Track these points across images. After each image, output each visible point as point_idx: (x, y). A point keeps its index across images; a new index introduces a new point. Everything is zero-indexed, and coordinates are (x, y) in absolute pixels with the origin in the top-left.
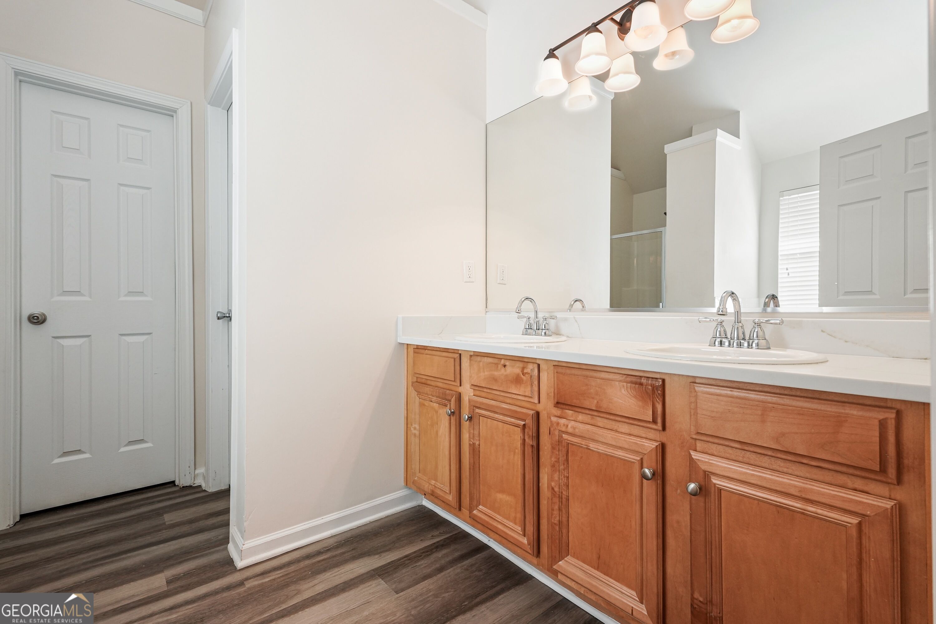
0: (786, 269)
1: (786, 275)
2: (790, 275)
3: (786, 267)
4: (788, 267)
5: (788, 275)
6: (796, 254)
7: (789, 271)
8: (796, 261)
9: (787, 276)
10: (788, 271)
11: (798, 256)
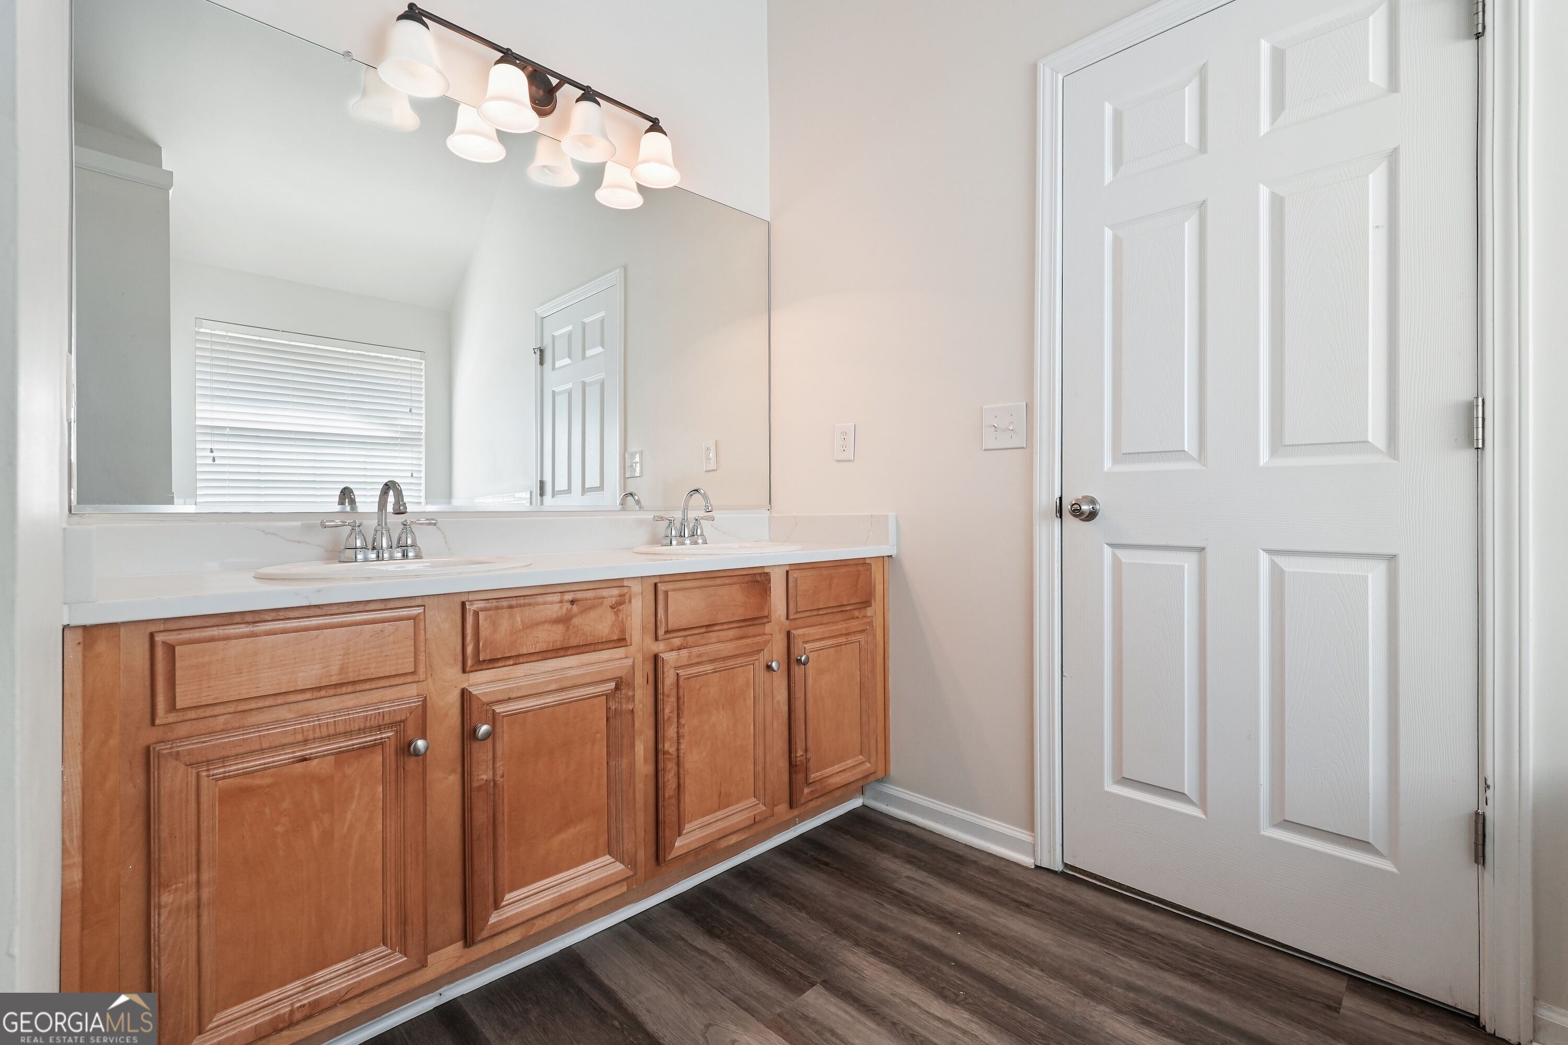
0: (209, 450)
1: (210, 461)
2: (217, 462)
3: (209, 446)
4: (212, 448)
5: (214, 460)
6: (225, 428)
7: (215, 454)
8: (226, 439)
9: (212, 463)
10: (212, 455)
11: (227, 431)
